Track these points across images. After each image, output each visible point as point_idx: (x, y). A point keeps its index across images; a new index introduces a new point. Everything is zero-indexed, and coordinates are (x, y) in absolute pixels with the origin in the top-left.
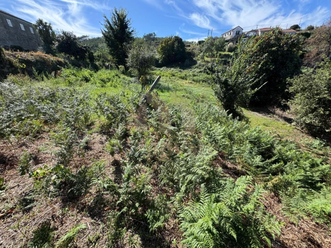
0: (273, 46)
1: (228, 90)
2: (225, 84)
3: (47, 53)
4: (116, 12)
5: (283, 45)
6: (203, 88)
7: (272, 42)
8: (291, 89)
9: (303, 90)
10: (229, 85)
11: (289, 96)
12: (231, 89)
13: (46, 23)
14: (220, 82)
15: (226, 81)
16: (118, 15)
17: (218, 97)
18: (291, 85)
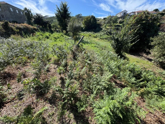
0: (143, 20)
1: (118, 43)
2: (117, 40)
3: (29, 24)
4: (62, 3)
5: (149, 20)
6: (105, 42)
7: (143, 18)
8: (152, 44)
9: (159, 44)
10: (119, 41)
11: (151, 47)
12: (120, 43)
13: (28, 9)
14: (115, 40)
15: (118, 39)
16: (63, 5)
17: (113, 47)
18: (152, 41)
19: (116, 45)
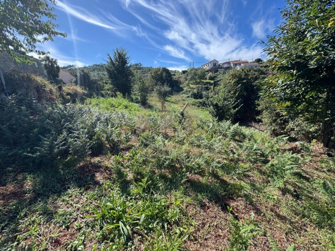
0: (244, 79)
1: (218, 110)
2: (216, 106)
4: (117, 51)
5: (250, 79)
7: (243, 76)
8: (259, 108)
9: (267, 108)
10: (219, 107)
11: (259, 113)
12: (221, 109)
13: (52, 59)
14: (213, 105)
15: (217, 104)
17: (213, 115)
18: (259, 105)
19: (216, 111)
